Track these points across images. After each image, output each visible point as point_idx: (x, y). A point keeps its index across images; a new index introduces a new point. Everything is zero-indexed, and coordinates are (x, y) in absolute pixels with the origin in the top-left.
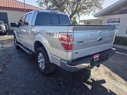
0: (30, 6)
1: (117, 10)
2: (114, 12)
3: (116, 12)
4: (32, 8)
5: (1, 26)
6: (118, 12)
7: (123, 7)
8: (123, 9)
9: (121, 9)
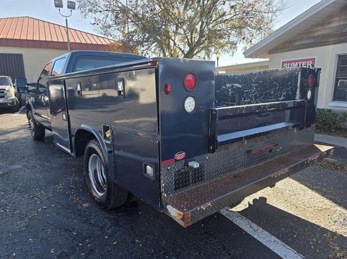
0: (84, 34)
1: (306, 36)
2: (298, 43)
3: (303, 42)
4: (92, 39)
5: (4, 89)
6: (307, 41)
7: (319, 28)
8: (320, 33)
9: (316, 34)
